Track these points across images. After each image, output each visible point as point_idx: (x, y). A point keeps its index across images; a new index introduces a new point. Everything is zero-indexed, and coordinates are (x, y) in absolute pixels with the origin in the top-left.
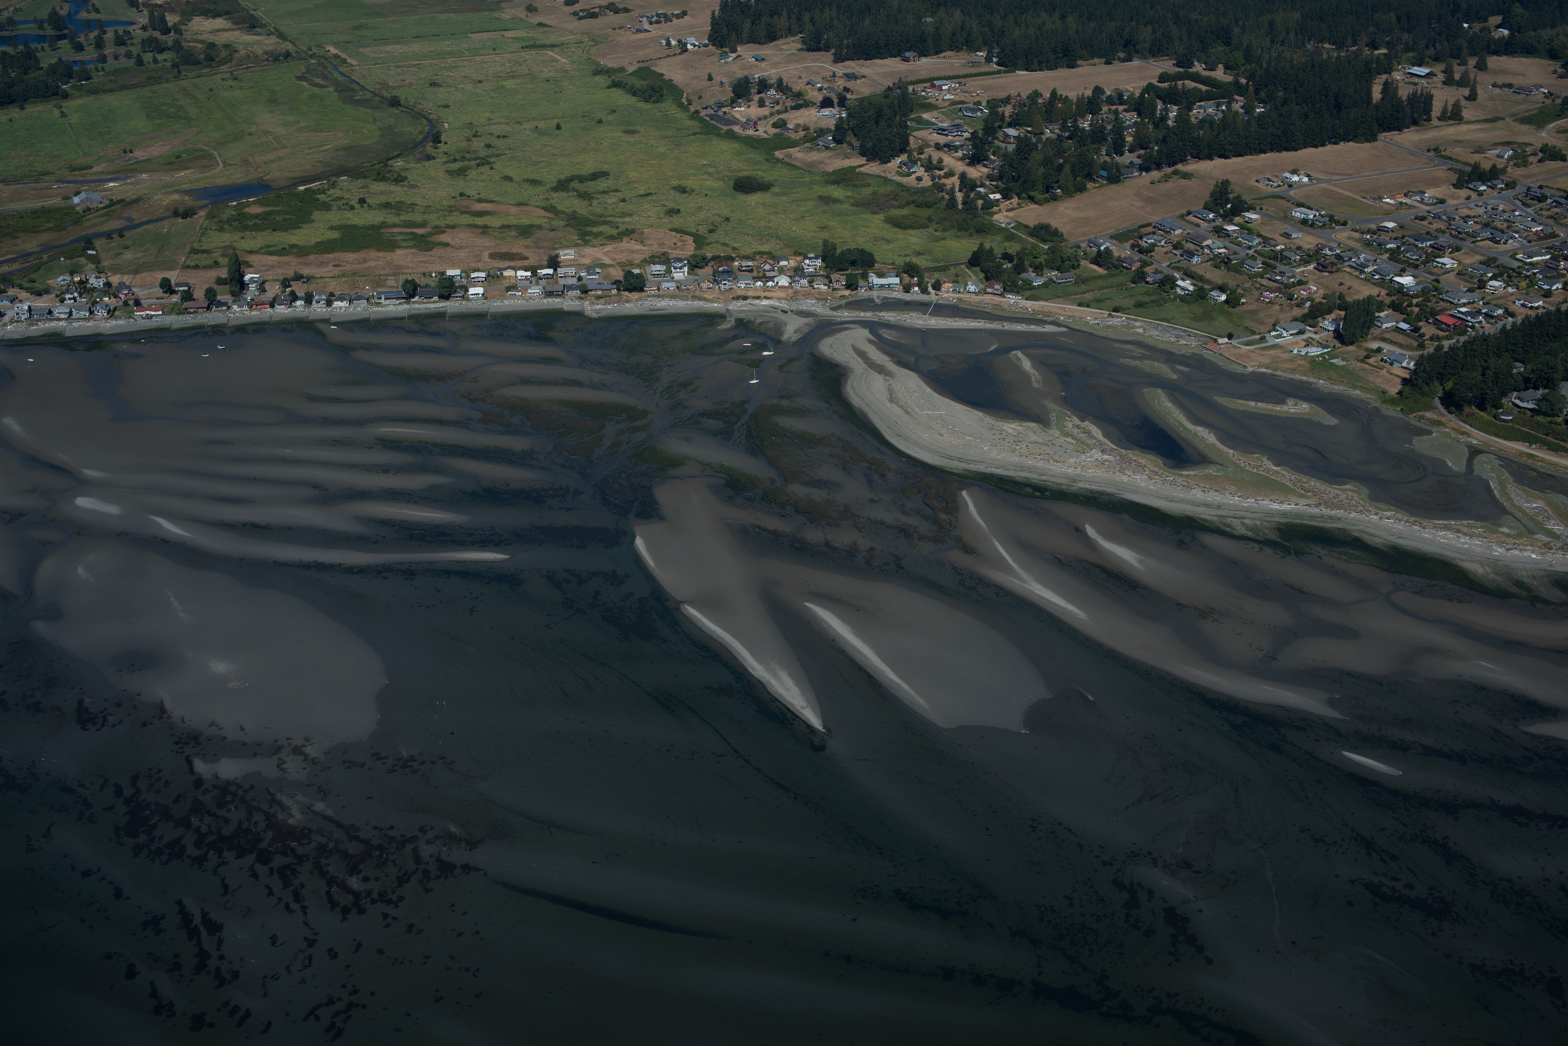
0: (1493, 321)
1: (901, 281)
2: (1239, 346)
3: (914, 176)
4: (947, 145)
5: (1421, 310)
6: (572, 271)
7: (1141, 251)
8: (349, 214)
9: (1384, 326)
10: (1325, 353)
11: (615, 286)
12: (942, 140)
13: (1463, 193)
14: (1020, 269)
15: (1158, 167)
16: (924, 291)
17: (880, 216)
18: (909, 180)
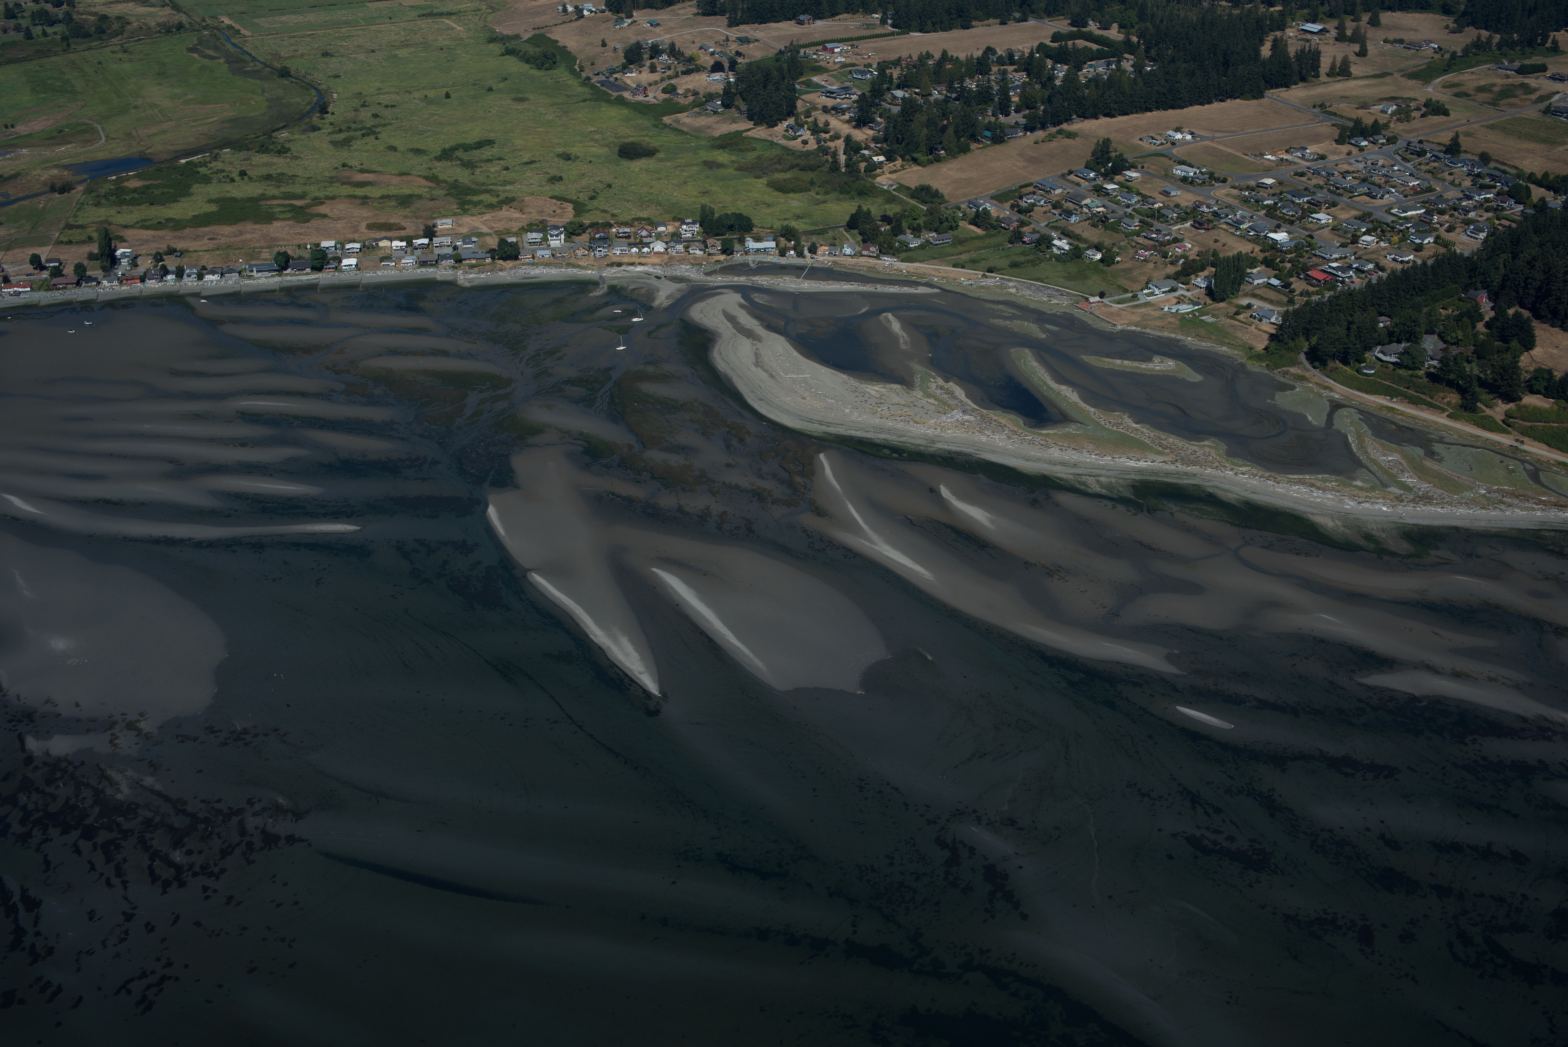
0: (1363, 276)
1: (777, 245)
2: (1110, 304)
3: (800, 140)
4: (834, 108)
5: (1292, 265)
6: (447, 240)
7: (1020, 211)
8: (228, 187)
9: (1256, 282)
10: (1196, 310)
11: (489, 255)
12: (830, 102)
13: (1345, 148)
14: (897, 230)
15: (1043, 127)
16: (800, 254)
17: (763, 180)
18: (795, 144)
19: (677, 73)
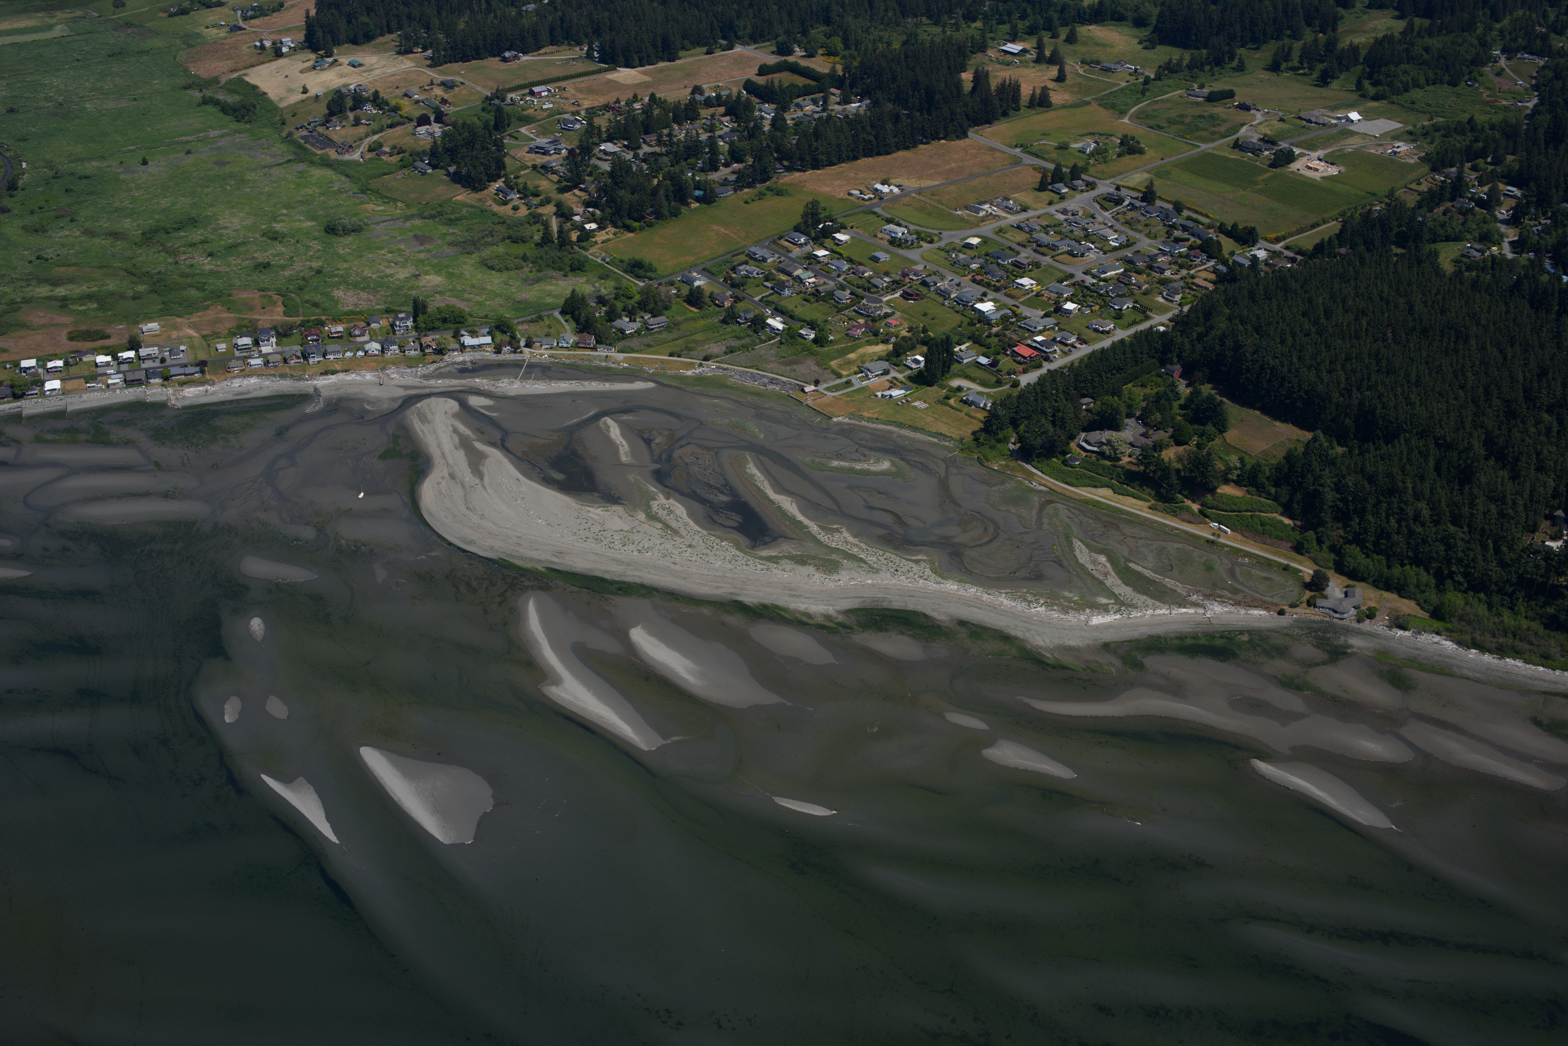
0: (1066, 349)
1: (493, 340)
2: (825, 392)
3: (510, 206)
4: (543, 167)
5: (1000, 341)
6: (154, 350)
7: (734, 285)
9: (965, 361)
10: (908, 395)
11: (198, 369)
12: (540, 160)
13: (1046, 195)
14: (612, 316)
15: (753, 184)
16: (516, 350)
17: (475, 257)
18: (506, 210)
19: (382, 126)
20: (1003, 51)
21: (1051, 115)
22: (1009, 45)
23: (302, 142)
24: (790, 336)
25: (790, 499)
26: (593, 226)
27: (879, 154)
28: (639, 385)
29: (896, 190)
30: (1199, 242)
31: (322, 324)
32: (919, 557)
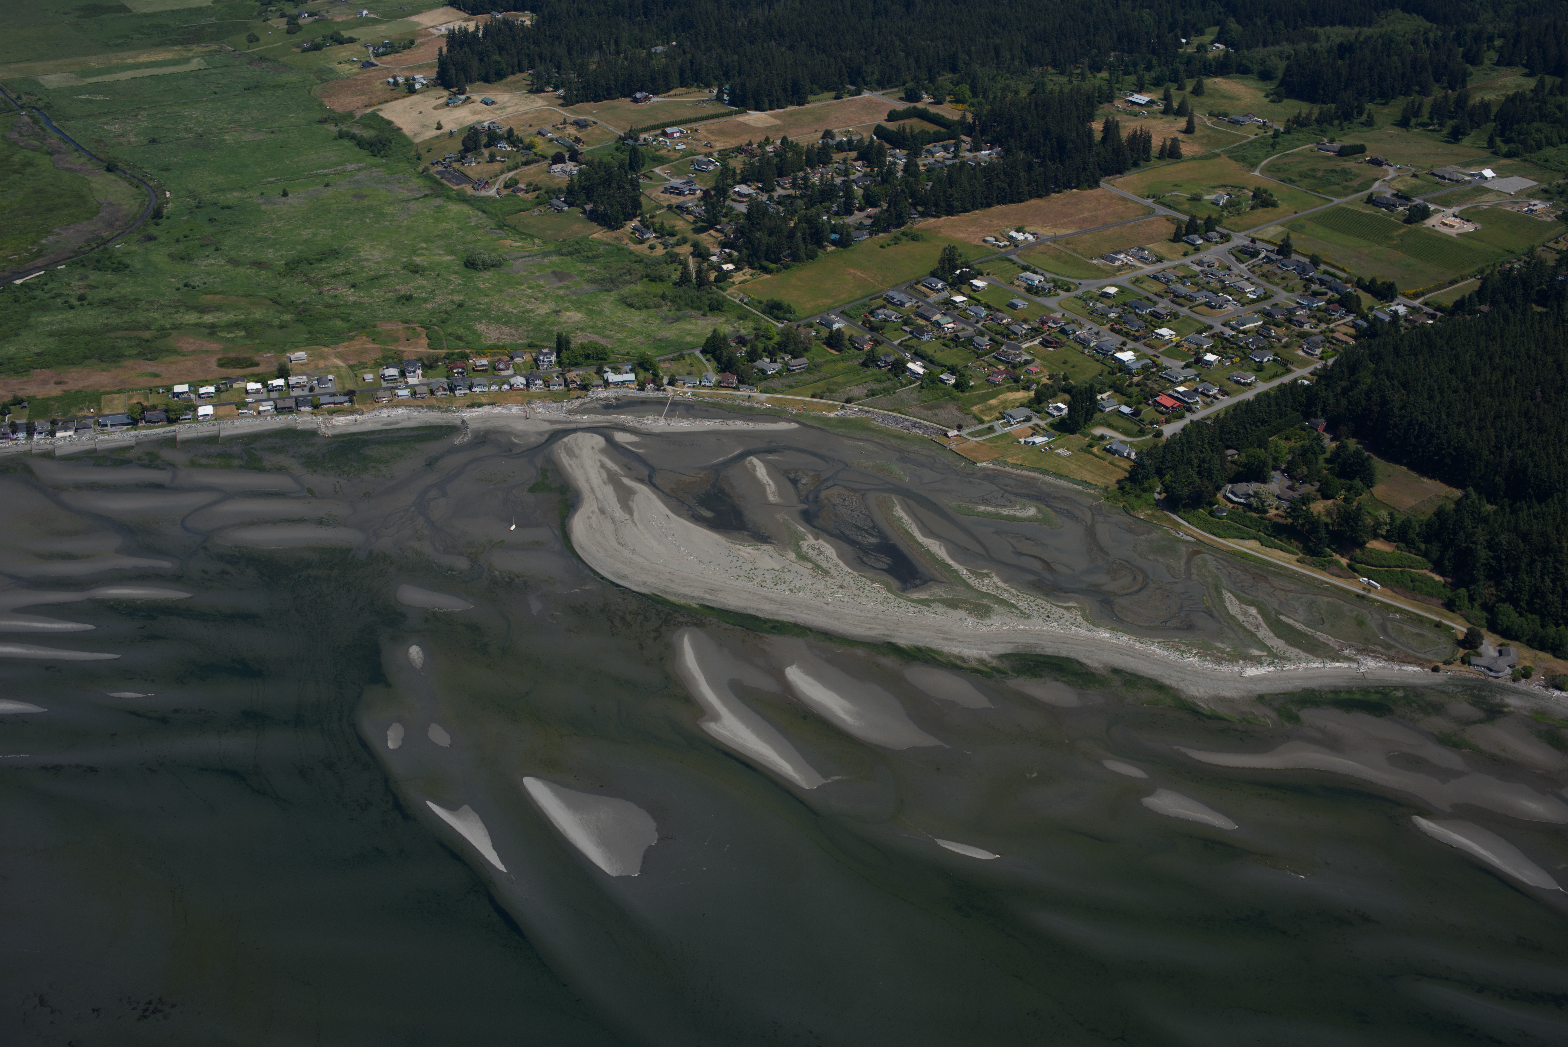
0: (1208, 400)
1: (636, 376)
2: (968, 437)
3: (646, 245)
4: (679, 207)
5: (1141, 390)
6: (303, 379)
7: (872, 329)
8: (70, 315)
9: (1107, 410)
10: (1050, 442)
11: (347, 398)
12: (675, 200)
13: (1181, 247)
14: (753, 356)
15: (888, 228)
16: (659, 387)
17: (614, 295)
18: (642, 249)
19: (517, 163)
20: (1130, 101)
21: (1181, 166)
22: (1136, 96)
23: (438, 177)
24: (931, 381)
25: (938, 543)
26: (731, 267)
27: (1012, 202)
28: (782, 426)
29: (1031, 238)
30: (1337, 296)
31: (467, 357)
32: (1070, 604)
